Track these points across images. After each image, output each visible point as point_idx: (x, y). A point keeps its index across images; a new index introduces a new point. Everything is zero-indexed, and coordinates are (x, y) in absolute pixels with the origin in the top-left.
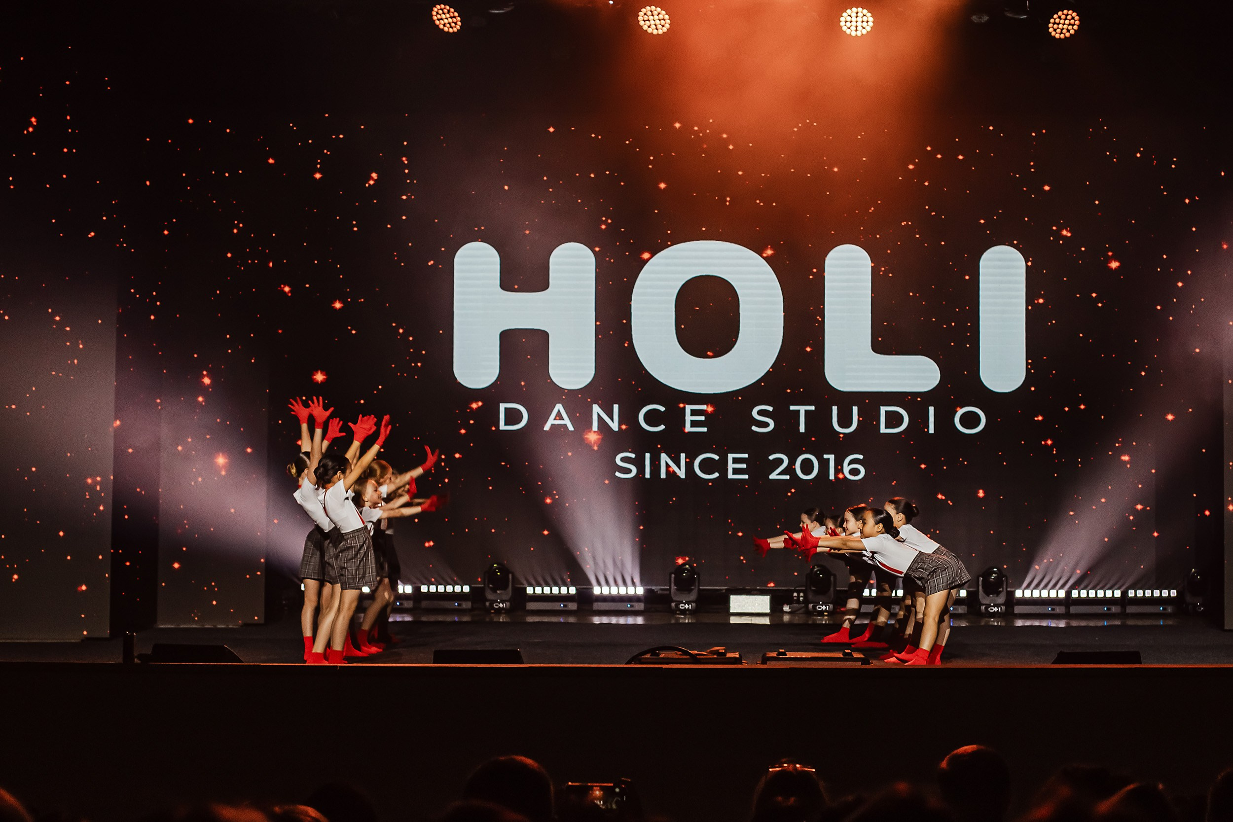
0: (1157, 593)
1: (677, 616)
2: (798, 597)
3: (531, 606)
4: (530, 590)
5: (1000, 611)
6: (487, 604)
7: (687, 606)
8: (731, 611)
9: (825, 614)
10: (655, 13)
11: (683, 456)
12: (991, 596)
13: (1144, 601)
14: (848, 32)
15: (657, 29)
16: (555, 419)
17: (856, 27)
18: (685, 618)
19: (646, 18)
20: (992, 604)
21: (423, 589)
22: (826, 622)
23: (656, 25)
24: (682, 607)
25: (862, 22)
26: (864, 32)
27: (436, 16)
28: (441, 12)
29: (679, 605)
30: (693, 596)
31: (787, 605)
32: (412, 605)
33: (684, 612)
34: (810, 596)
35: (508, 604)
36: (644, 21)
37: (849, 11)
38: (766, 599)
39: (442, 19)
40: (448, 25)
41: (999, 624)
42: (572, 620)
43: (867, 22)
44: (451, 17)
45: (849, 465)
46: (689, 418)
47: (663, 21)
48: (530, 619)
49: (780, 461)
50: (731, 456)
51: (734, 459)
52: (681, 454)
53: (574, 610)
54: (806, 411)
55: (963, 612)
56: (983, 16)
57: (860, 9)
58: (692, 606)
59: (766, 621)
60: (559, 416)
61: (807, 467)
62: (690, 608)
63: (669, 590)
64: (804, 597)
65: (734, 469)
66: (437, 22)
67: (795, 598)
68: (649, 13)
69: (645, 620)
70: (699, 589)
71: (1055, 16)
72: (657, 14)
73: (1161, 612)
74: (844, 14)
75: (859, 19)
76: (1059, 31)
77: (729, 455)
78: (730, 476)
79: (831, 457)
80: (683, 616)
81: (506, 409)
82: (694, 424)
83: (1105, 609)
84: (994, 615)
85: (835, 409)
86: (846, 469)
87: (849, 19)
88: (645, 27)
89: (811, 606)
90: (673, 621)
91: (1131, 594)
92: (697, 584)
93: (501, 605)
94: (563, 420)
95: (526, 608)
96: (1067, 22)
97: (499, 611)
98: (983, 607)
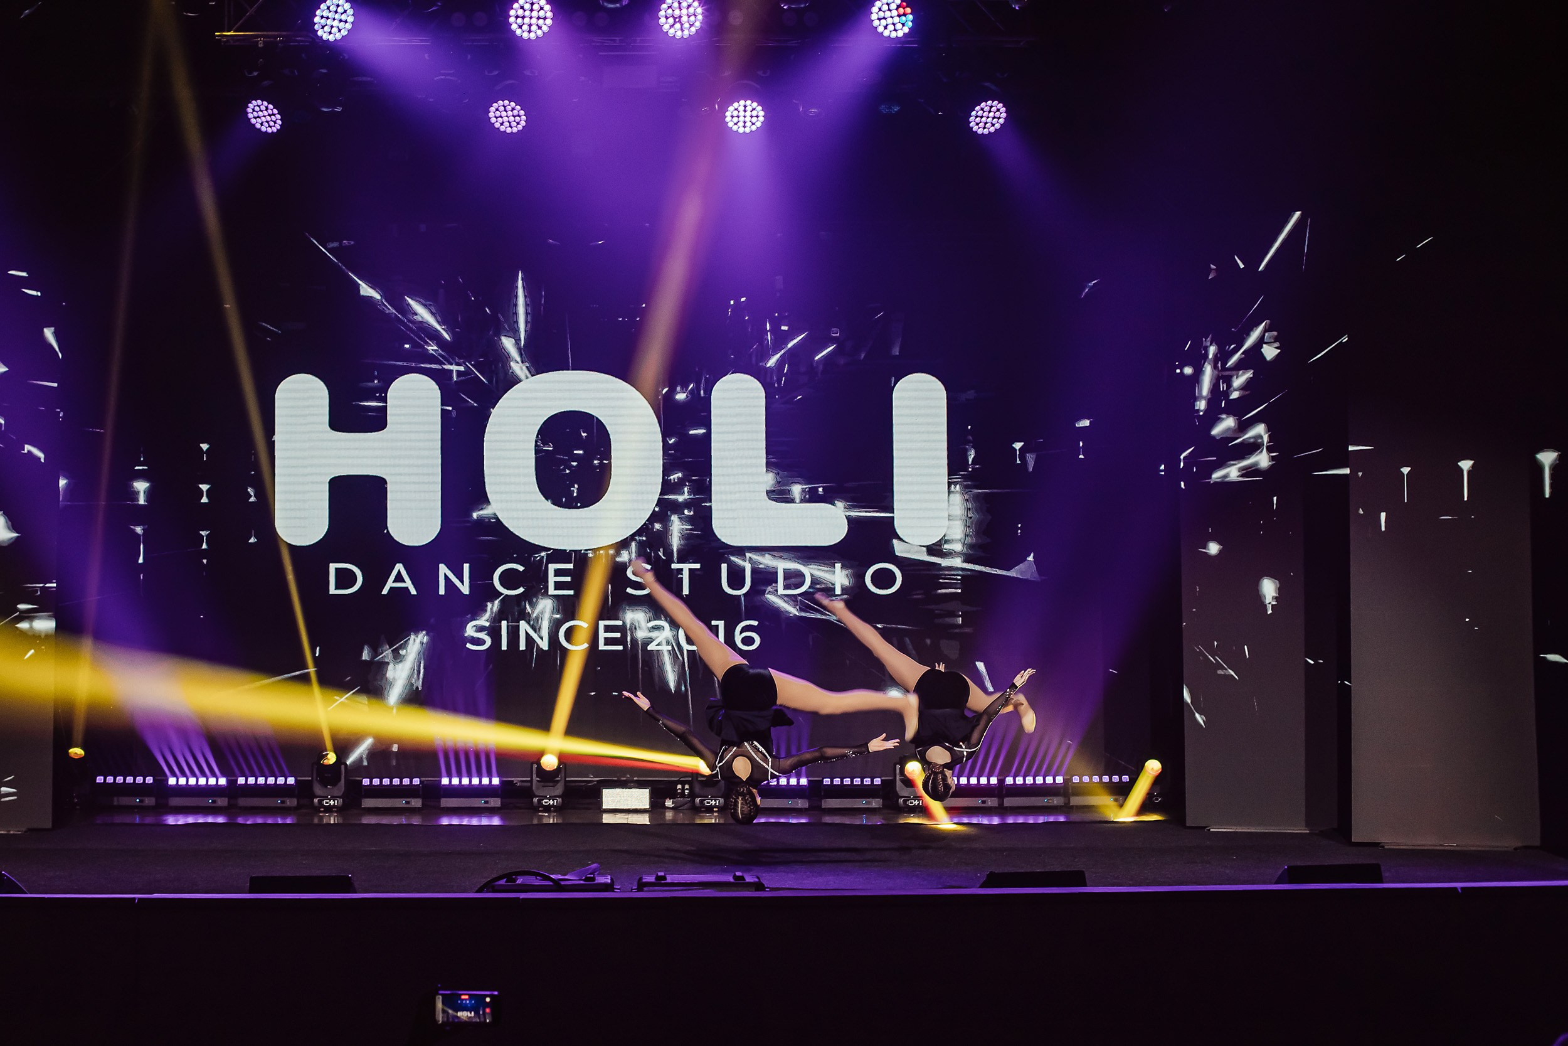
0: (1105, 779)
1: (540, 814)
2: (683, 789)
4: (366, 782)
5: (921, 804)
6: (316, 801)
7: (551, 802)
8: (604, 807)
9: (714, 809)
10: (509, 108)
12: (911, 787)
14: (735, 128)
15: (510, 126)
16: (394, 582)
17: (745, 122)
18: (549, 817)
19: (498, 114)
20: (912, 797)
21: (241, 782)
22: (716, 820)
23: (510, 122)
24: (545, 802)
25: (752, 117)
26: (754, 128)
27: (252, 113)
28: (257, 109)
29: (543, 800)
30: (559, 790)
31: (670, 799)
32: (226, 802)
33: (548, 809)
34: (697, 789)
35: (340, 801)
36: (497, 118)
37: (736, 105)
38: (646, 793)
39: (259, 117)
40: (266, 125)
41: (920, 821)
42: (416, 820)
43: (757, 117)
44: (269, 115)
45: (741, 633)
46: (552, 579)
47: (517, 118)
48: (367, 820)
49: (660, 630)
50: (602, 624)
51: (605, 626)
52: (544, 622)
53: (419, 808)
54: (689, 570)
55: (876, 806)
56: (894, 106)
57: (749, 102)
58: (557, 802)
59: (644, 819)
60: (399, 578)
62: (555, 804)
63: (531, 781)
64: (691, 789)
65: (606, 639)
66: (253, 121)
67: (679, 791)
68: (502, 108)
69: (502, 819)
70: (566, 782)
71: (977, 108)
72: (511, 109)
74: (731, 108)
75: (748, 114)
76: (981, 125)
77: (600, 622)
78: (602, 646)
79: (721, 624)
80: (547, 814)
81: (336, 569)
82: (558, 586)
83: (1046, 800)
84: (914, 809)
85: (724, 567)
86: (739, 638)
87: (735, 113)
88: (497, 125)
89: (697, 800)
90: (535, 822)
91: (1076, 780)
92: (563, 775)
93: (332, 803)
94: (404, 582)
95: (361, 805)
96: (991, 114)
97: (329, 809)
98: (901, 800)
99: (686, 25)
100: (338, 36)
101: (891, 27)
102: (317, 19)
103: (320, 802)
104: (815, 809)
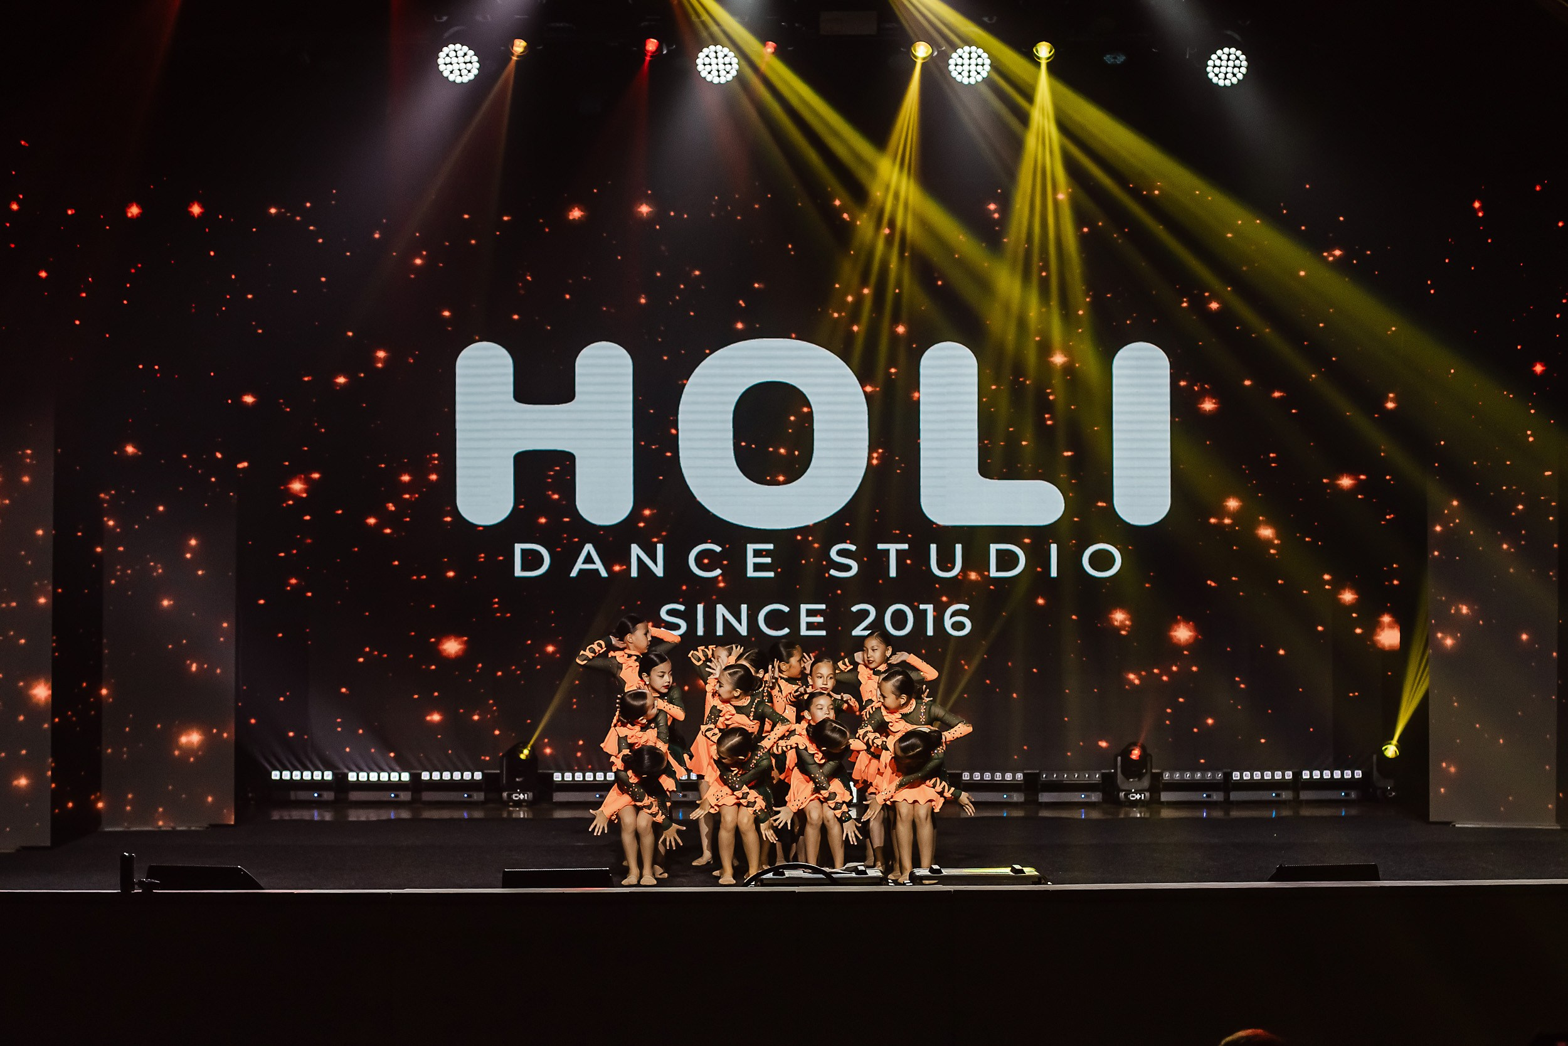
0: (1337, 774)
3: (559, 797)
4: (557, 777)
5: (1143, 798)
6: (505, 794)
11: (744, 607)
12: (1132, 780)
13: (1322, 784)
14: (959, 78)
16: (584, 563)
17: (969, 71)
19: (706, 61)
20: (1133, 790)
21: (424, 777)
23: (718, 71)
25: (977, 65)
26: (979, 77)
27: (444, 58)
28: (452, 54)
32: (410, 797)
35: (531, 794)
37: (960, 52)
39: (451, 64)
40: (458, 72)
41: (1143, 816)
43: (983, 65)
44: (466, 63)
45: (951, 617)
46: (751, 560)
48: (559, 814)
49: (865, 614)
50: (804, 608)
51: (808, 611)
52: (742, 605)
54: (897, 551)
55: (1096, 800)
56: (1119, 56)
57: (974, 49)
60: (589, 559)
61: (899, 620)
65: (808, 623)
66: (442, 68)
68: (711, 55)
71: (1215, 57)
73: (1342, 798)
74: (954, 56)
76: (1220, 75)
77: (802, 605)
78: (804, 632)
79: (930, 608)
81: (523, 551)
82: (758, 567)
83: (1274, 795)
84: (1135, 804)
85: (933, 547)
86: (948, 623)
87: (959, 61)
91: (1306, 775)
93: (522, 796)
94: (594, 563)
95: (552, 800)
97: (519, 803)
98: (1122, 794)
103: (509, 796)
104: (1032, 803)
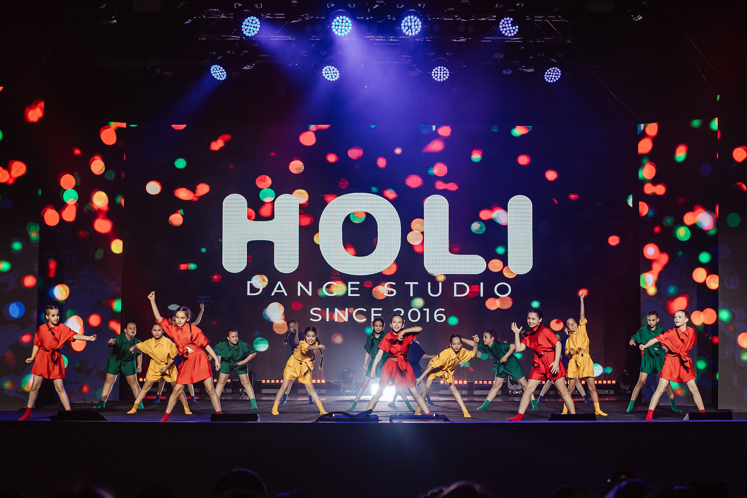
0: (604, 382)
1: (344, 397)
3: (264, 391)
4: (263, 383)
5: (519, 393)
7: (349, 391)
10: (331, 69)
11: (347, 309)
14: (436, 79)
15: (332, 78)
16: (277, 290)
17: (440, 76)
18: (348, 398)
19: (326, 72)
20: (515, 390)
23: (332, 76)
24: (346, 391)
25: (444, 74)
26: (445, 79)
27: (213, 71)
28: (215, 69)
30: (353, 386)
33: (347, 394)
36: (326, 74)
37: (436, 68)
39: (216, 73)
40: (220, 76)
43: (446, 74)
44: (221, 72)
45: (437, 315)
46: (350, 289)
47: (335, 74)
48: (264, 398)
50: (373, 309)
51: (374, 311)
54: (413, 285)
56: (509, 70)
57: (442, 67)
58: (352, 391)
60: (279, 288)
61: (414, 315)
63: (340, 382)
66: (213, 75)
68: (328, 69)
69: (326, 398)
70: (356, 382)
71: (548, 71)
73: (607, 393)
74: (434, 70)
75: (442, 72)
76: (550, 78)
79: (428, 310)
81: (251, 284)
82: (352, 292)
84: (516, 395)
85: (429, 283)
86: (436, 317)
87: (436, 72)
88: (326, 77)
90: (342, 400)
92: (354, 379)
94: (282, 290)
95: (261, 393)
96: (554, 74)
98: (510, 391)
99: (414, 30)
100: (253, 34)
101: (508, 32)
102: (243, 26)
104: (470, 395)
